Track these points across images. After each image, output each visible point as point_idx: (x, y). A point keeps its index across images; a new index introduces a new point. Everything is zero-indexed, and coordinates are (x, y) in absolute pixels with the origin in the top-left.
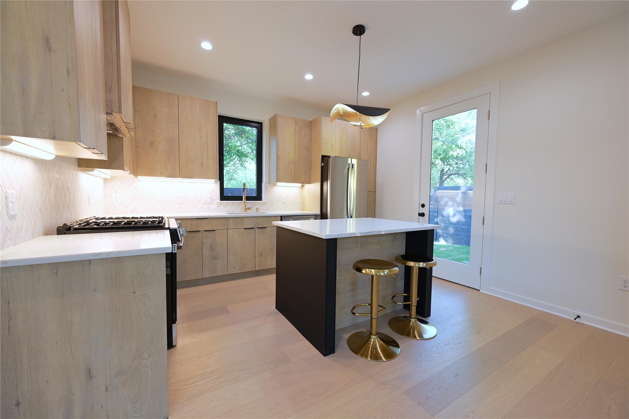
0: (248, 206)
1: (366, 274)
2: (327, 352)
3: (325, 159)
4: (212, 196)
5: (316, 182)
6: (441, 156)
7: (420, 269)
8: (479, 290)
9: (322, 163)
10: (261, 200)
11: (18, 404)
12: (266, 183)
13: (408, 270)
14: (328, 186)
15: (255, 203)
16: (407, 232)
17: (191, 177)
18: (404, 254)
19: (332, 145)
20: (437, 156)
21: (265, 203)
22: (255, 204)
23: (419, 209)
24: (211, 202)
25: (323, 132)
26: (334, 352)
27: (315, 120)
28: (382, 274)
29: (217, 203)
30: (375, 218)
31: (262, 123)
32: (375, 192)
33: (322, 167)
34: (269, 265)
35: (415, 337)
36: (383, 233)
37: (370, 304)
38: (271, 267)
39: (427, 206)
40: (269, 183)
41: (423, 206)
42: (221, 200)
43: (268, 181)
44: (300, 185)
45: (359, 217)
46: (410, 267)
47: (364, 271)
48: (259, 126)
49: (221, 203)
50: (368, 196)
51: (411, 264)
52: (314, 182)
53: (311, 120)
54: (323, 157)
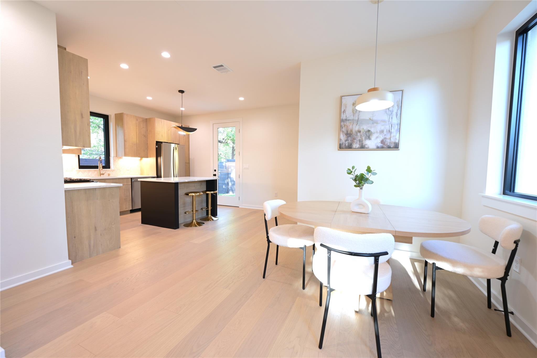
0: (101, 173)
1: (191, 195)
2: (176, 228)
3: (159, 144)
5: (153, 157)
6: (231, 138)
7: (212, 194)
8: (239, 207)
9: (156, 146)
10: (110, 168)
11: (75, 237)
12: (113, 157)
13: (207, 195)
14: (161, 160)
15: (106, 170)
16: (206, 180)
18: (206, 190)
19: (162, 135)
20: (228, 138)
21: (113, 170)
23: (213, 172)
25: (156, 127)
26: (179, 228)
27: (150, 119)
28: (197, 195)
29: (77, 170)
30: (190, 176)
31: (108, 116)
32: (189, 163)
33: (156, 148)
34: (124, 208)
35: (211, 220)
36: (196, 181)
37: (192, 211)
38: (125, 210)
39: (217, 170)
40: (116, 156)
41: (215, 171)
42: (79, 169)
43: (115, 156)
44: (140, 158)
45: (180, 176)
46: (208, 194)
47: (189, 195)
48: (106, 118)
49: (80, 170)
50: (185, 165)
51: (208, 192)
52: (150, 157)
53: (147, 118)
54: (157, 142)
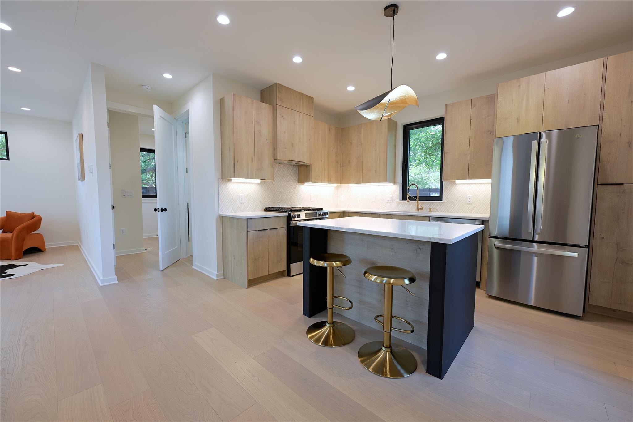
4: (393, 196)
10: (442, 201)
17: (368, 182)
22: (431, 204)
24: (392, 201)
29: (397, 202)
